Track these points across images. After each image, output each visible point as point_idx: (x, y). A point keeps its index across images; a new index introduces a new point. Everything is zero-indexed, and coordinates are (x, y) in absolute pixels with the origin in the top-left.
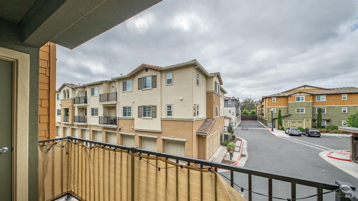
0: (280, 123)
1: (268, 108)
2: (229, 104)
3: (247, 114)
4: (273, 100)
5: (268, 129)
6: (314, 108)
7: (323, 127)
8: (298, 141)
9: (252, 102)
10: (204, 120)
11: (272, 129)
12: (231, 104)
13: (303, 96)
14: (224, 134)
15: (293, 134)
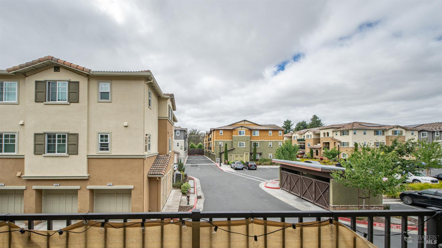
0: (226, 158)
1: (216, 141)
2: (177, 135)
3: (194, 148)
4: (220, 132)
5: (215, 164)
6: (251, 142)
7: (257, 160)
8: (242, 175)
9: (197, 134)
10: (156, 157)
11: (220, 164)
12: (179, 135)
13: (243, 130)
14: (176, 174)
15: (238, 168)
